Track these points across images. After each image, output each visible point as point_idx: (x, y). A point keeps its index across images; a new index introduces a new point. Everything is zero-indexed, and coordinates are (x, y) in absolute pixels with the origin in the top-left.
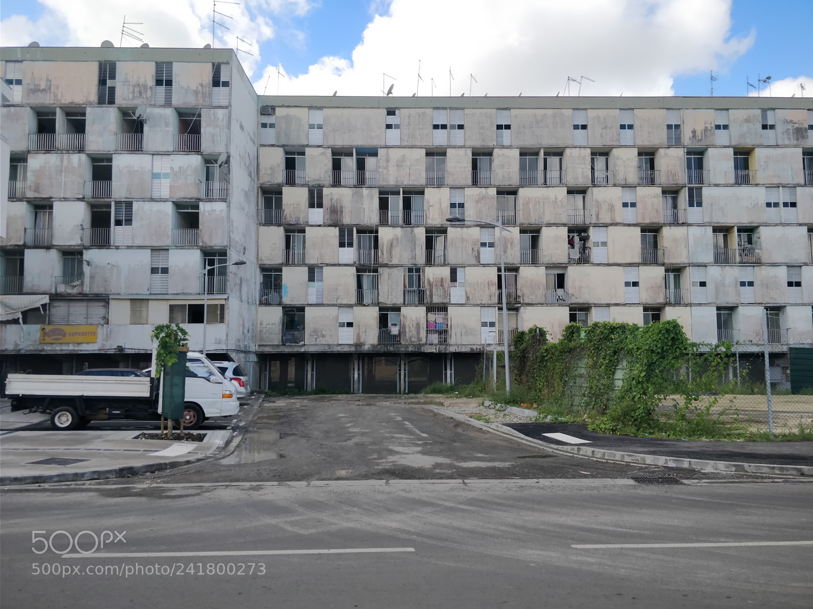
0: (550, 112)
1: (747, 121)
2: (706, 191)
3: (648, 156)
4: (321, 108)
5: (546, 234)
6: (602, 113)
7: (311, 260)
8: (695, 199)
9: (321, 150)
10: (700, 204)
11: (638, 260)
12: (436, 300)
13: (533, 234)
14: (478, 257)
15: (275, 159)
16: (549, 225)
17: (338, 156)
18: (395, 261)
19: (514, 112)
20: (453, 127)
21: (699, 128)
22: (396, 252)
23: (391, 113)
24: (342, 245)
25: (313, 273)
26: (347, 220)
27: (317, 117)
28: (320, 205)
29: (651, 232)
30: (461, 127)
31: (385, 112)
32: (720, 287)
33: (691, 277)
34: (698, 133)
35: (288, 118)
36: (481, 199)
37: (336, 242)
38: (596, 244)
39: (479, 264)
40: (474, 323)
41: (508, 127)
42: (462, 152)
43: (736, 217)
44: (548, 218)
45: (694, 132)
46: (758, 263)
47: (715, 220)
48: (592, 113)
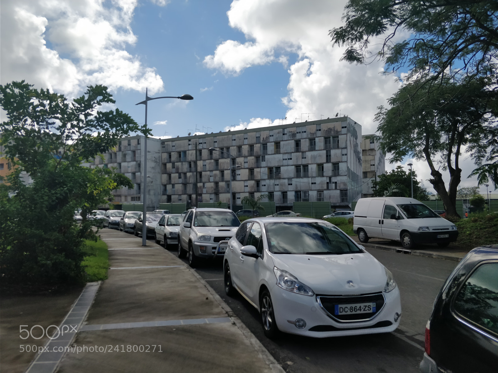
0: (226, 136)
1: (278, 133)
2: (266, 157)
3: (251, 146)
4: (174, 141)
5: (226, 172)
6: (239, 135)
7: (173, 183)
8: (264, 160)
9: (174, 153)
10: (265, 161)
11: (247, 179)
12: (200, 192)
13: (222, 172)
14: (209, 180)
15: (165, 156)
16: (226, 170)
17: (179, 153)
18: (190, 182)
19: (217, 137)
20: (203, 143)
21: (265, 137)
22: (191, 179)
23: (190, 141)
24: (179, 178)
25: (173, 187)
26: (180, 171)
27: (174, 143)
28: (174, 168)
29: (251, 170)
30: (205, 143)
31: (188, 140)
32: (269, 186)
33: (262, 183)
34: (265, 139)
35: (167, 145)
36: (210, 163)
37: (178, 177)
38: (237, 175)
39: (209, 182)
40: (208, 199)
41: (216, 142)
42: (205, 150)
43: (274, 164)
44: (226, 168)
45: (263, 138)
46: (280, 178)
47: (268, 166)
48: (237, 135)
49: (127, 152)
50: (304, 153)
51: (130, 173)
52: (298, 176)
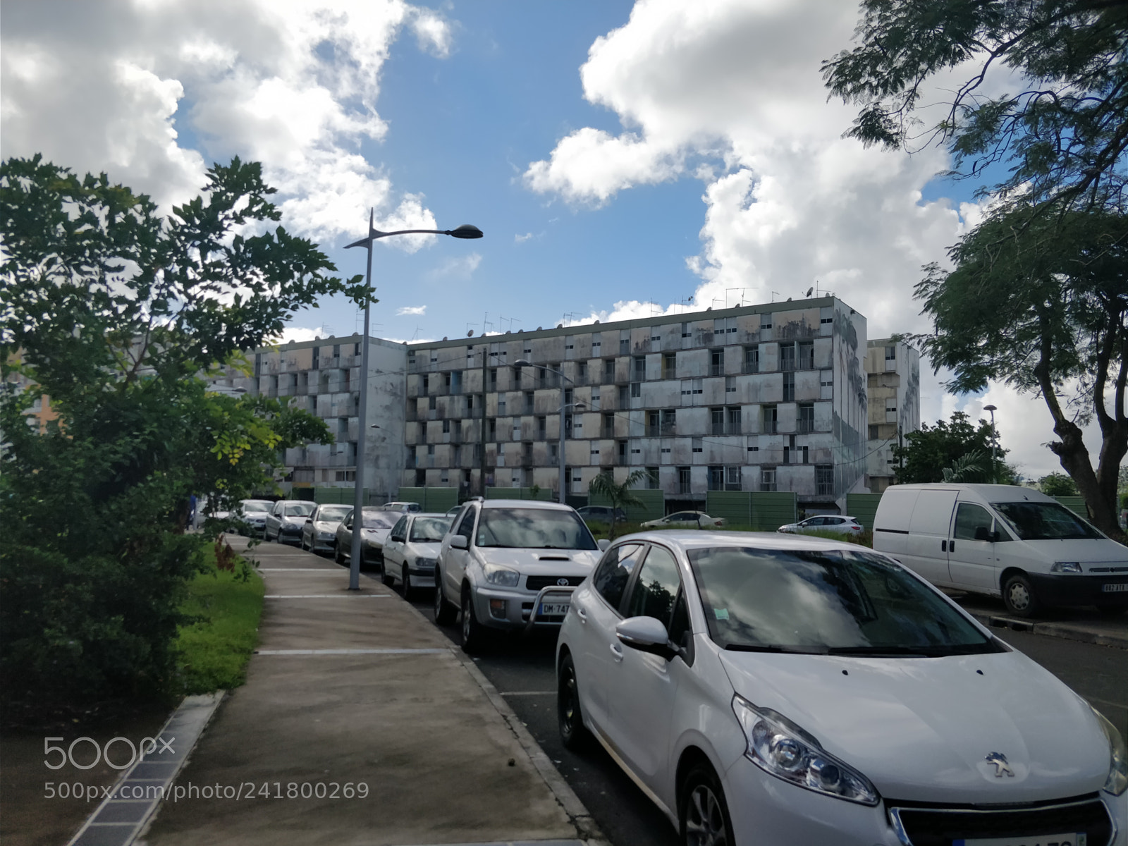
0: (552, 339)
1: (672, 332)
2: (643, 386)
3: (609, 362)
4: (436, 349)
5: (549, 419)
6: (581, 336)
7: (429, 441)
8: (636, 392)
9: (435, 374)
10: (639, 395)
11: (598, 436)
12: (489, 464)
13: (541, 419)
14: (511, 436)
15: (415, 381)
16: (550, 414)
17: (446, 375)
18: (469, 441)
19: (532, 341)
20: (501, 353)
21: (641, 341)
22: (470, 434)
23: (470, 348)
24: (444, 431)
25: (431, 450)
26: (447, 416)
27: (435, 354)
28: (434, 408)
29: (608, 416)
30: (505, 353)
31: (466, 347)
32: (648, 453)
33: (633, 445)
34: (640, 345)
35: (421, 356)
36: (514, 398)
37: (441, 429)
38: (576, 426)
39: (512, 441)
40: (508, 480)
41: (529, 351)
42: (504, 369)
43: (661, 402)
44: (549, 409)
45: (637, 344)
46: (674, 436)
47: (647, 406)
48: (576, 337)
49: (330, 371)
50: (732, 379)
51: (335, 417)
52: (716, 430)
